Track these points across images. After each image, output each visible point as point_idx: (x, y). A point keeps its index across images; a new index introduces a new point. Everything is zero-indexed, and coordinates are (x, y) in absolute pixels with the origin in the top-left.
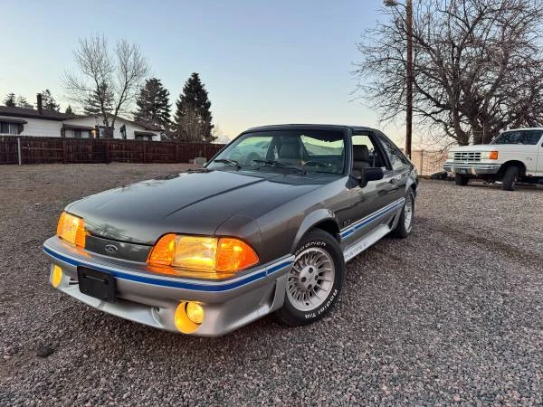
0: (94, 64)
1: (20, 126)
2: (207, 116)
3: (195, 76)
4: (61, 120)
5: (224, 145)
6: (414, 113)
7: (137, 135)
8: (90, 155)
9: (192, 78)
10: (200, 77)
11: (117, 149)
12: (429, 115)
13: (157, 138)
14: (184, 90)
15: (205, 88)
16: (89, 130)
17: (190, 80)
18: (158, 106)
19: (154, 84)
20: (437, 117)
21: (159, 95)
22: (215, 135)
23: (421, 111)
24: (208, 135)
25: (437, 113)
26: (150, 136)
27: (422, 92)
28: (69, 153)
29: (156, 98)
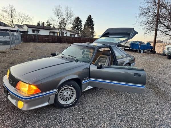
0: (58, 13)
1: (38, 31)
2: (93, 29)
3: (90, 16)
4: (49, 30)
5: (97, 39)
6: (158, 31)
7: (71, 35)
8: (56, 41)
9: (89, 16)
10: (91, 16)
11: (64, 39)
12: (164, 32)
13: (76, 36)
14: (86, 20)
15: (93, 20)
16: (57, 33)
17: (88, 17)
18: (79, 25)
19: (78, 18)
20: (167, 33)
21: (79, 22)
22: (95, 35)
23: (160, 31)
24: (92, 35)
25: (167, 31)
26: (74, 35)
27: (162, 23)
28: (50, 40)
29: (78, 23)
